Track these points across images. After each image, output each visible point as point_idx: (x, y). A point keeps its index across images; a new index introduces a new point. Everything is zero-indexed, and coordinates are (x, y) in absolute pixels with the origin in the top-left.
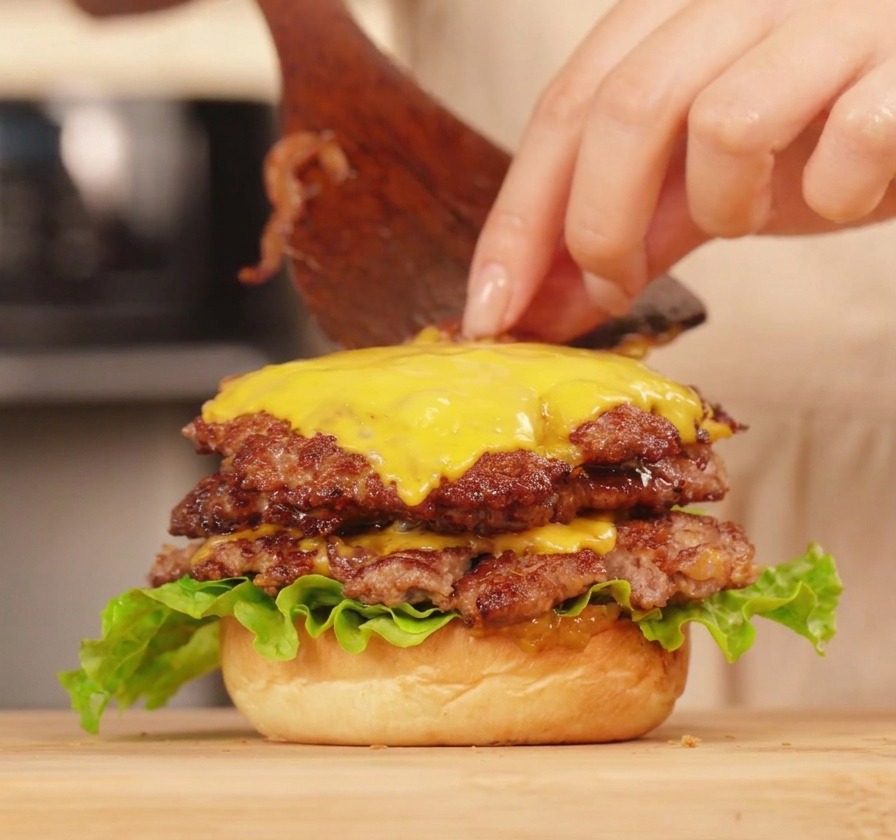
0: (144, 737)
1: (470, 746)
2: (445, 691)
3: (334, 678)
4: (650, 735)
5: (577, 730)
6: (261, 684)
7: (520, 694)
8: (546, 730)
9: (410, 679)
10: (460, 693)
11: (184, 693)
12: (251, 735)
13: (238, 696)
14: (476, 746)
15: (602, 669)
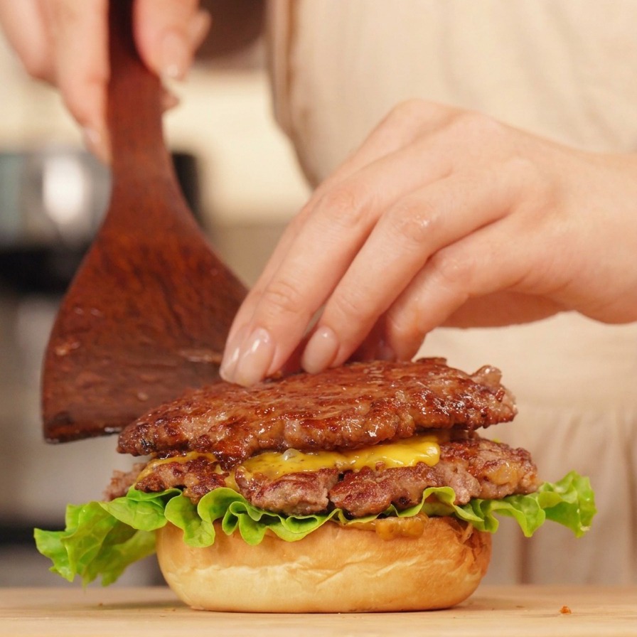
0: (101, 606)
1: (337, 613)
2: (319, 575)
3: (240, 564)
4: (463, 604)
5: (414, 601)
6: (187, 569)
7: (374, 576)
8: (391, 602)
9: (294, 565)
10: (330, 576)
11: (128, 574)
12: (179, 605)
13: (169, 577)
14: (341, 613)
15: (431, 558)
